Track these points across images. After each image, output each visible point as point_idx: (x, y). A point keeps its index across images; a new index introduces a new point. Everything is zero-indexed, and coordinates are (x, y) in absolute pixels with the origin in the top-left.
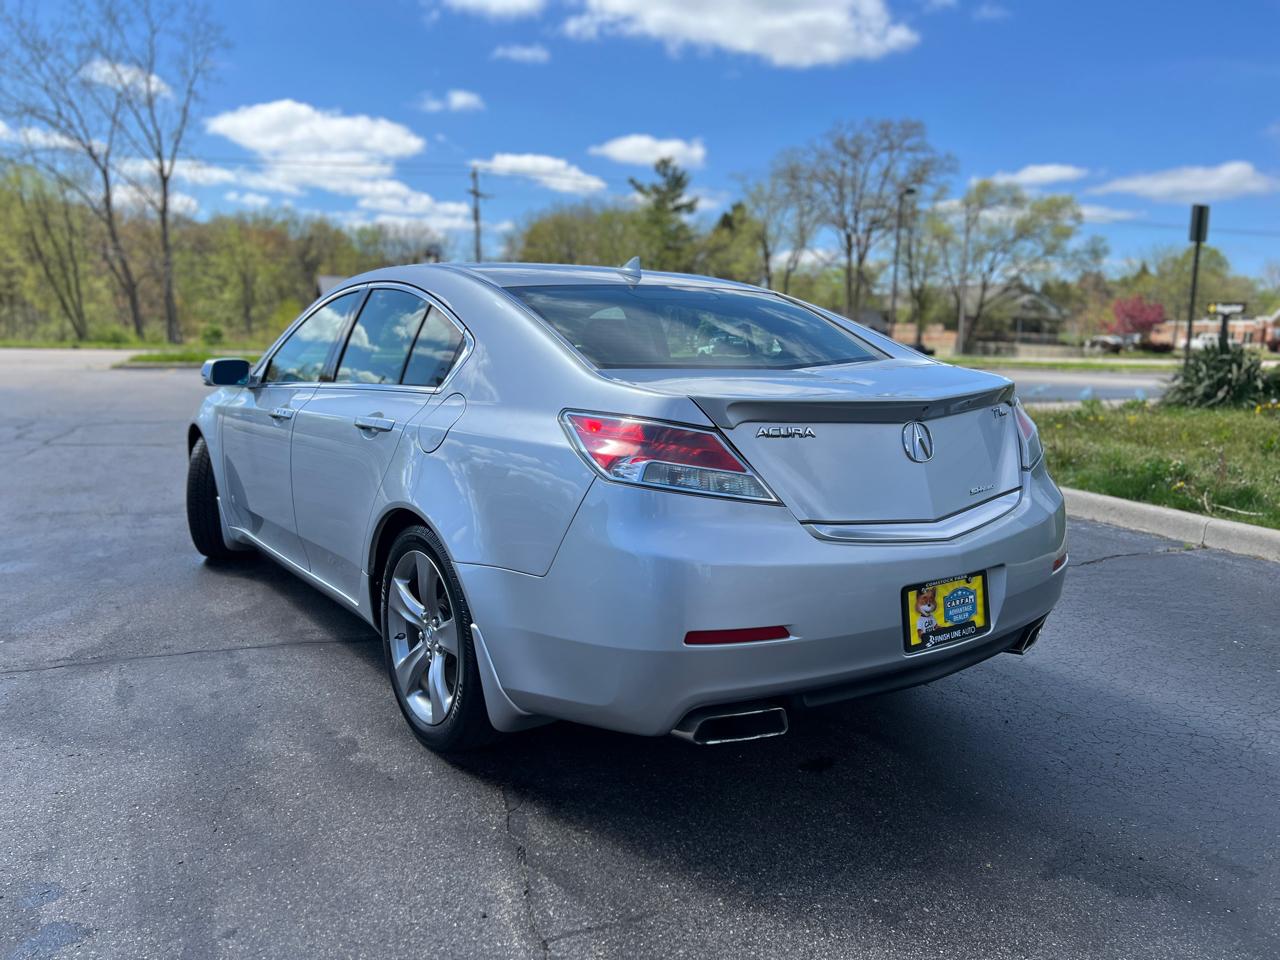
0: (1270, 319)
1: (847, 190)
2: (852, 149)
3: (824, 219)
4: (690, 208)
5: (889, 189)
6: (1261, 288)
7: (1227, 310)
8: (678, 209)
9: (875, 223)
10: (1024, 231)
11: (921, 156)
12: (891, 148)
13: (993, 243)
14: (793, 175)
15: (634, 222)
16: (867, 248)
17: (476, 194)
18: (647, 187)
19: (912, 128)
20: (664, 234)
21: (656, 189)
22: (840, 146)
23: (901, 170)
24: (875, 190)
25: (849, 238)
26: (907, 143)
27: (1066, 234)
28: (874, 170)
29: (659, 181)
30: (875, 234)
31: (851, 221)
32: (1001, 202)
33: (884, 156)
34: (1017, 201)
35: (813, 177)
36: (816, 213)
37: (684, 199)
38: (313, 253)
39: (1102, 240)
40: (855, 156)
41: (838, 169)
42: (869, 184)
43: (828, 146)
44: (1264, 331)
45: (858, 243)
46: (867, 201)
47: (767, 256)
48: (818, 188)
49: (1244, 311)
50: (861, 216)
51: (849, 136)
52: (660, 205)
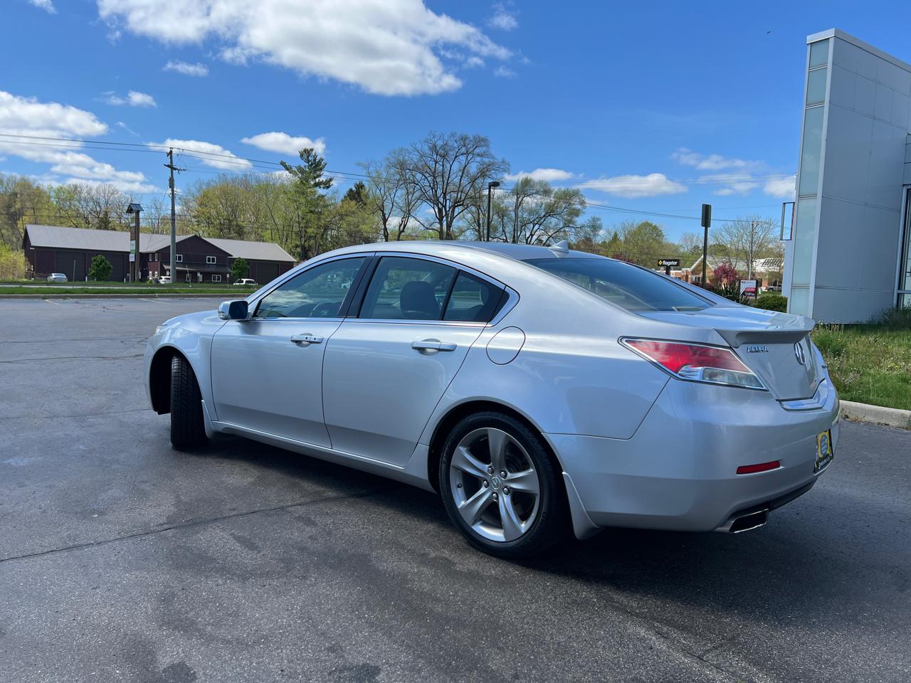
0: (689, 270)
1: (439, 179)
2: (442, 152)
3: (423, 197)
4: (327, 185)
5: (465, 181)
6: (682, 250)
7: (669, 264)
8: (317, 185)
9: (457, 203)
10: (551, 211)
11: (486, 160)
12: (467, 153)
13: (532, 218)
14: (402, 166)
15: (285, 193)
16: (453, 218)
17: (171, 167)
18: (294, 169)
19: (481, 141)
20: (307, 202)
21: (301, 170)
22: (434, 148)
23: (473, 169)
24: (457, 180)
25: (440, 210)
26: (477, 151)
27: (576, 213)
28: (456, 166)
29: (303, 164)
30: (457, 210)
31: (441, 200)
32: (537, 193)
33: (463, 158)
34: (546, 192)
35: (416, 169)
36: (417, 194)
37: (322, 179)
38: (18, 206)
39: (598, 219)
40: (443, 157)
41: (432, 164)
42: (453, 176)
43: (426, 149)
44: (687, 276)
45: (447, 215)
46: (451, 187)
47: (385, 221)
48: (419, 176)
49: (678, 265)
50: (448, 197)
51: (440, 143)
52: (304, 181)
